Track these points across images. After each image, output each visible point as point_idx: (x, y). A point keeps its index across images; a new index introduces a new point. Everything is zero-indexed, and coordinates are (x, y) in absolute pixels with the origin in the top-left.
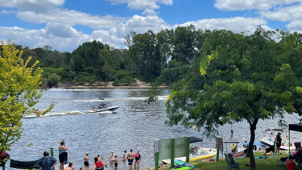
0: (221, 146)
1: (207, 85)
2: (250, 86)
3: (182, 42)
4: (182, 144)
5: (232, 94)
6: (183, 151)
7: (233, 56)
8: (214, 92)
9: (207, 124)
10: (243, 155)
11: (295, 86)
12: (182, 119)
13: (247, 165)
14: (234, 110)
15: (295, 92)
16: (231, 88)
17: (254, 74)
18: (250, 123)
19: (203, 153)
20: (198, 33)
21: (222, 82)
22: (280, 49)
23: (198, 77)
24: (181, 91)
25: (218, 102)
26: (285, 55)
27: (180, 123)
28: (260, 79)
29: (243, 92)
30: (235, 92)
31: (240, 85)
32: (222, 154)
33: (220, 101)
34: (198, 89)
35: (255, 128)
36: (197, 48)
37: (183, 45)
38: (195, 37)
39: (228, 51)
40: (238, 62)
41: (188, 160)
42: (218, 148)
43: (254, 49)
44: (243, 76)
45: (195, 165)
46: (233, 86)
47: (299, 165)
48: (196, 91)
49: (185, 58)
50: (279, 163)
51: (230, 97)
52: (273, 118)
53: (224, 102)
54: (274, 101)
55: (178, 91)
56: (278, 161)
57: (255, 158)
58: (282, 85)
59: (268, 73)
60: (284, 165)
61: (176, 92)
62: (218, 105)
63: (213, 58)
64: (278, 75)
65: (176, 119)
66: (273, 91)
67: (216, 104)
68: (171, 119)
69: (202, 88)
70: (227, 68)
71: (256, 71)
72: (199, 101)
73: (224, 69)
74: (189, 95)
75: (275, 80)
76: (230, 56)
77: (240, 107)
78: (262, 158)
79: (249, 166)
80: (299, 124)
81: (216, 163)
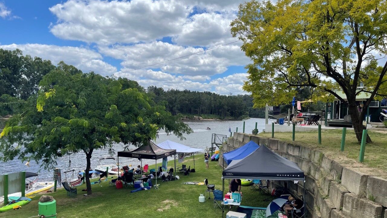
0: (59, 176)
1: (45, 120)
2: (85, 122)
3: (6, 67)
4: (17, 179)
5: (71, 128)
6: (18, 187)
7: (70, 96)
8: (53, 127)
9: (46, 156)
10: (80, 182)
11: (120, 122)
12: (18, 154)
13: (83, 190)
14: (72, 142)
15: (121, 127)
16: (69, 123)
17: (89, 112)
18: (86, 153)
19: (38, 187)
20: (26, 59)
21: (61, 118)
22: (110, 92)
23: (35, 112)
24: (16, 126)
25: (58, 136)
26: (114, 97)
27: (16, 158)
28: (94, 116)
29: (80, 127)
30: (73, 126)
31: (77, 121)
32: (60, 184)
33: (59, 135)
34: (35, 124)
35: (90, 157)
36: (25, 76)
37: (8, 71)
38: (23, 63)
39: (65, 90)
40: (75, 101)
41: (23, 195)
42: (55, 179)
43: (89, 90)
44: (79, 113)
45: (31, 199)
46: (71, 122)
47: (125, 183)
48: (33, 125)
49: (11, 85)
50: (110, 185)
51: (68, 131)
52: (105, 148)
53: (62, 136)
54: (105, 134)
55: (13, 126)
56: (110, 183)
57: (91, 183)
58: (111, 121)
59: (100, 111)
60: (114, 186)
61: (11, 127)
62: (57, 139)
63: (51, 96)
64: (108, 113)
65: (11, 154)
66: (104, 126)
67: (55, 138)
68: (5, 155)
69: (40, 122)
70: (65, 105)
71: (91, 109)
72: (37, 136)
73: (62, 106)
74: (26, 130)
75: (105, 117)
76: (67, 95)
77: (77, 140)
78: (97, 182)
79: (86, 191)
80: (124, 151)
81: (54, 194)
